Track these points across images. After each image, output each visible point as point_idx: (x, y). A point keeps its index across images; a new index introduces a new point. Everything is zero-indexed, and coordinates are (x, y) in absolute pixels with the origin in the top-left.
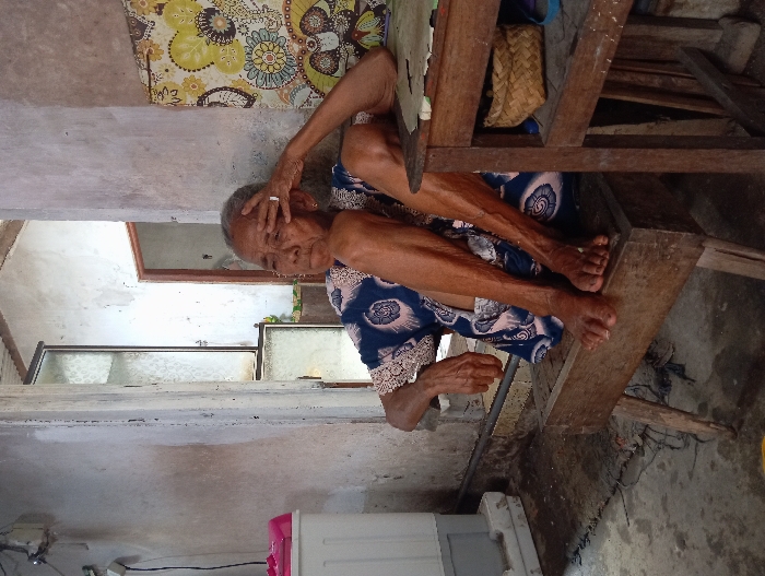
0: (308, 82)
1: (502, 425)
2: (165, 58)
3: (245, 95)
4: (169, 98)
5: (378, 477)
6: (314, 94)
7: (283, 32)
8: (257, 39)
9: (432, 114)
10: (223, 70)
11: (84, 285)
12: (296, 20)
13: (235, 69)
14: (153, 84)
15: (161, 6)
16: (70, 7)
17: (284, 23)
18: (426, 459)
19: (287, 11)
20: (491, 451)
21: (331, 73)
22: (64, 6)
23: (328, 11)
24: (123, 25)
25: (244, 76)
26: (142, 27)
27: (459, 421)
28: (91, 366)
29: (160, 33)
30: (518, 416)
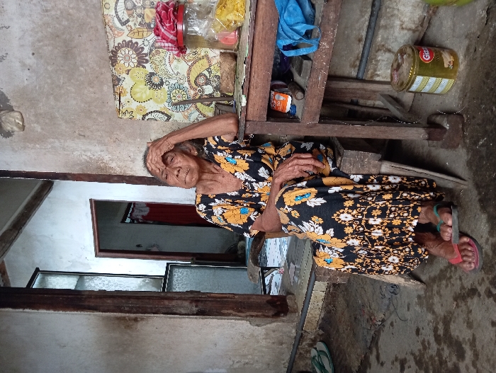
0: (198, 110)
1: (309, 322)
2: (128, 96)
3: (166, 115)
4: (128, 116)
5: (234, 362)
6: (200, 116)
7: (186, 85)
8: (173, 88)
9: (247, 104)
10: (157, 102)
11: (61, 258)
12: (192, 80)
13: (162, 102)
14: (121, 108)
15: (129, 71)
16: (86, 70)
17: (186, 80)
18: (264, 349)
19: (188, 74)
20: (304, 343)
21: (209, 105)
22: (82, 69)
23: (208, 75)
24: (110, 79)
25: (167, 106)
26: (119, 80)
27: (283, 322)
28: (64, 283)
29: (127, 83)
30: (318, 316)
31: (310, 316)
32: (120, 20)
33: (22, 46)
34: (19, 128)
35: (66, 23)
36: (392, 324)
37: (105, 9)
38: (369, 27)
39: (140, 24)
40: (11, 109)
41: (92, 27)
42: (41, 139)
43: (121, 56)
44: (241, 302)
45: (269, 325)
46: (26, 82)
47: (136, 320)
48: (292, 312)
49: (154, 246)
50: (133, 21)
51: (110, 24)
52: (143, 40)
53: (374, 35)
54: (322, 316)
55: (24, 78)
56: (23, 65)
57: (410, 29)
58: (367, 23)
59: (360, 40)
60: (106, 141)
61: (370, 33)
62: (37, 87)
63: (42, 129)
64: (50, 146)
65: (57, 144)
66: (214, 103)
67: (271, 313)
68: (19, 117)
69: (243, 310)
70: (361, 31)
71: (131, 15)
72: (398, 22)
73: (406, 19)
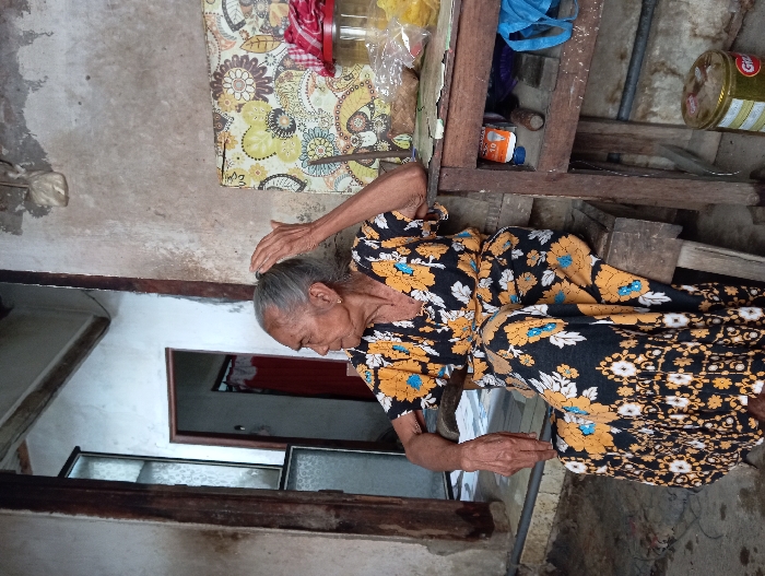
1: (530, 549)
2: (238, 148)
3: (298, 181)
4: (236, 182)
6: (354, 183)
7: (333, 130)
8: (312, 135)
9: (444, 134)
10: (283, 160)
12: (344, 122)
13: (293, 158)
14: (225, 169)
15: (240, 106)
16: (171, 105)
17: (334, 122)
19: (337, 113)
21: (368, 166)
22: (166, 103)
23: (368, 114)
24: (210, 121)
25: (300, 166)
26: (224, 121)
27: (485, 548)
28: (119, 472)
29: (237, 127)
30: (546, 539)
31: (533, 537)
32: (229, 22)
33: (71, 64)
34: (60, 200)
35: (143, 28)
36: (689, 546)
37: (206, 4)
38: (638, 33)
39: (262, 29)
40: (48, 169)
41: (184, 35)
42: (94, 220)
43: (229, 80)
44: (411, 512)
45: (460, 554)
46: (74, 124)
47: (234, 537)
48: (500, 531)
49: (262, 428)
50: (250, 23)
51: (214, 29)
52: (265, 55)
53: (647, 47)
54: (554, 538)
55: (72, 119)
56: (72, 96)
57: (707, 37)
58: (635, 28)
59: (622, 57)
60: (199, 224)
61: (641, 44)
62: (92, 133)
63: (97, 203)
64: (107, 232)
65: (119, 229)
66: (377, 160)
67: (464, 532)
68: (60, 182)
69: (417, 525)
70: (625, 42)
71: (248, 14)
72: (687, 25)
73: (700, 20)
